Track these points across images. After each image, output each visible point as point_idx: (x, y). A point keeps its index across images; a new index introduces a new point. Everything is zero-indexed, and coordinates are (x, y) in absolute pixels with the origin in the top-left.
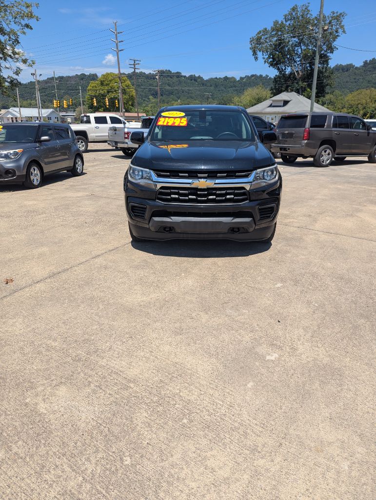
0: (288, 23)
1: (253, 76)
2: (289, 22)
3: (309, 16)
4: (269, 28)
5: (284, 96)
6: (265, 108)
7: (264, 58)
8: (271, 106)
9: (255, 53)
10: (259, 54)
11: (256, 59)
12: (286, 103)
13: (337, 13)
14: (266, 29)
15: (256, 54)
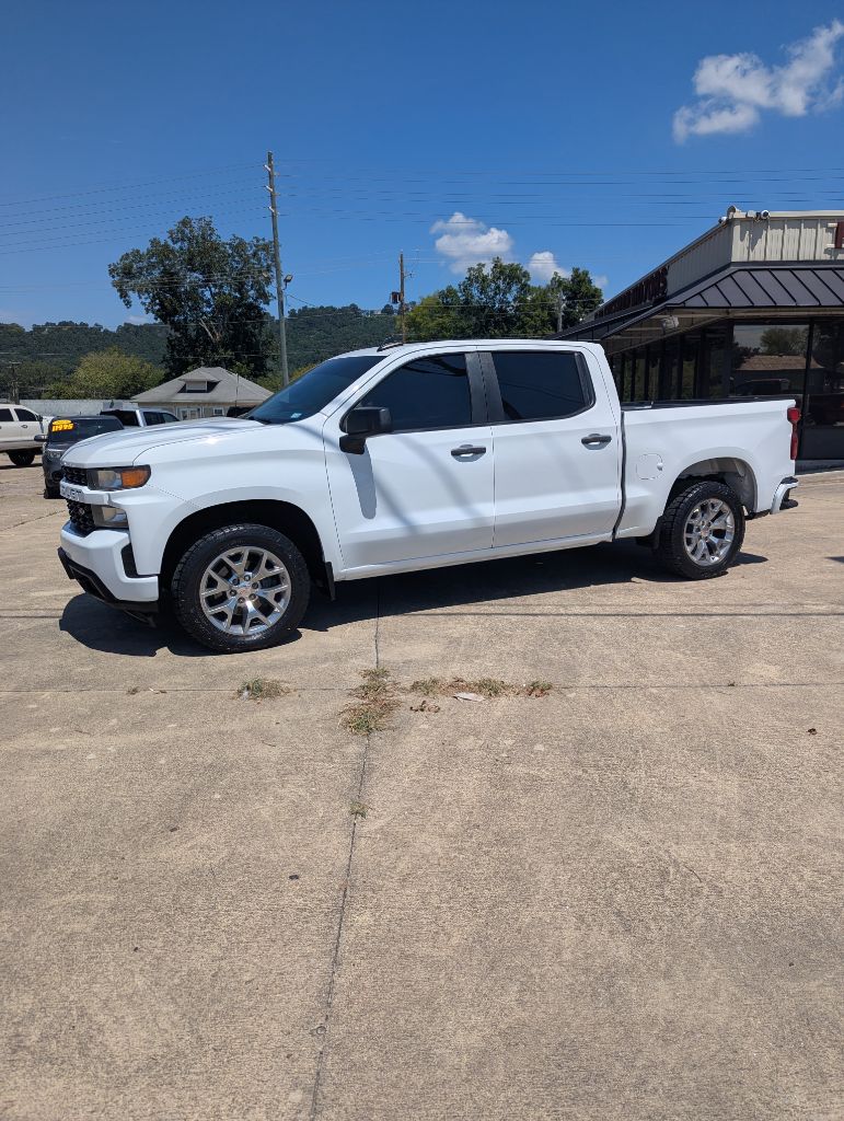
0: (177, 246)
1: (64, 324)
2: (179, 244)
3: (214, 238)
4: (143, 250)
5: (202, 374)
6: (173, 395)
7: (144, 304)
8: (183, 390)
9: (123, 295)
10: (133, 296)
11: (128, 304)
12: (211, 386)
13: (264, 240)
14: (138, 251)
15: (126, 295)
